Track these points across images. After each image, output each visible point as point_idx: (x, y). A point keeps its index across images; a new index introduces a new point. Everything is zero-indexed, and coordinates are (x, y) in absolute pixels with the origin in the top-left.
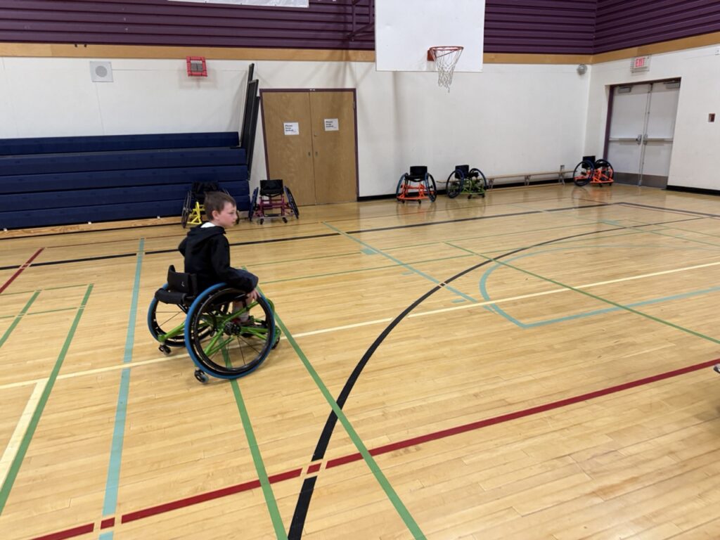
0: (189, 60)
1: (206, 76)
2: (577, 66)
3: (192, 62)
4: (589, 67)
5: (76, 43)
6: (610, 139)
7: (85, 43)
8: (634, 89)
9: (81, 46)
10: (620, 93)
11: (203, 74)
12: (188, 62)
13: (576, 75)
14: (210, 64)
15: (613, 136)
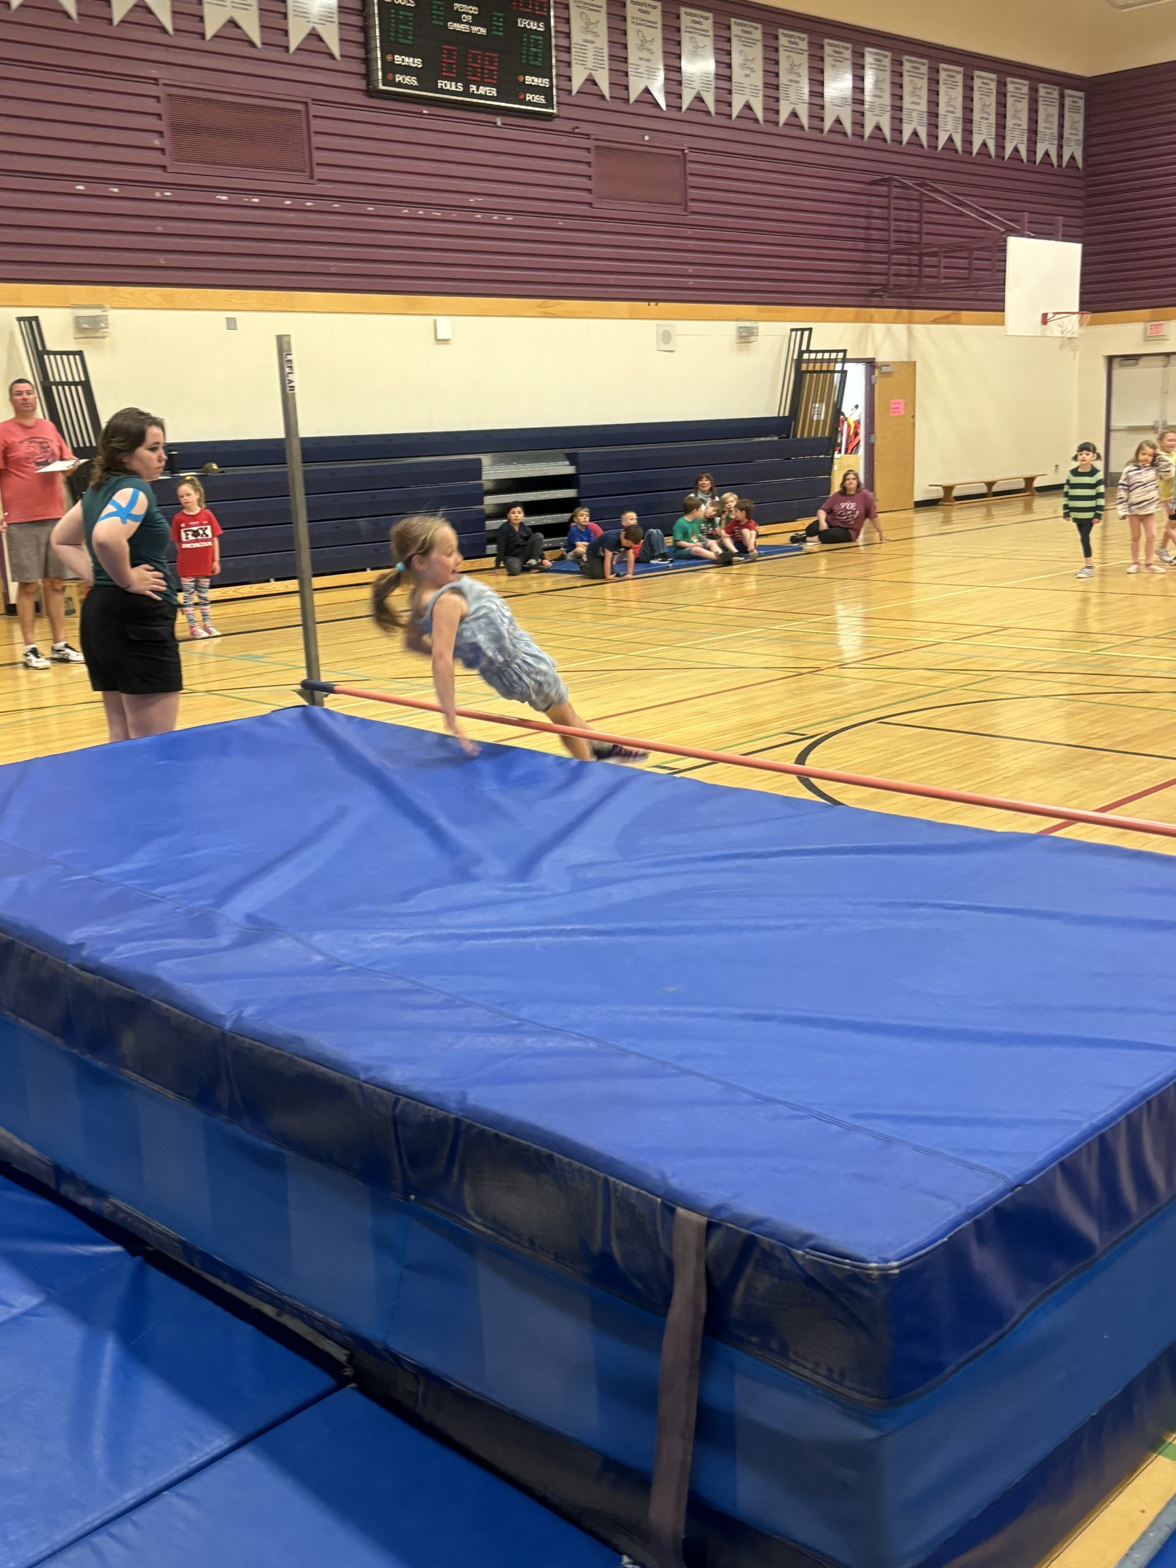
0: (738, 321)
1: (752, 341)
3: (742, 324)
5: (649, 301)
6: (1112, 428)
8: (1142, 362)
9: (653, 304)
10: (1122, 366)
12: (737, 324)
14: (756, 327)
15: (1114, 424)
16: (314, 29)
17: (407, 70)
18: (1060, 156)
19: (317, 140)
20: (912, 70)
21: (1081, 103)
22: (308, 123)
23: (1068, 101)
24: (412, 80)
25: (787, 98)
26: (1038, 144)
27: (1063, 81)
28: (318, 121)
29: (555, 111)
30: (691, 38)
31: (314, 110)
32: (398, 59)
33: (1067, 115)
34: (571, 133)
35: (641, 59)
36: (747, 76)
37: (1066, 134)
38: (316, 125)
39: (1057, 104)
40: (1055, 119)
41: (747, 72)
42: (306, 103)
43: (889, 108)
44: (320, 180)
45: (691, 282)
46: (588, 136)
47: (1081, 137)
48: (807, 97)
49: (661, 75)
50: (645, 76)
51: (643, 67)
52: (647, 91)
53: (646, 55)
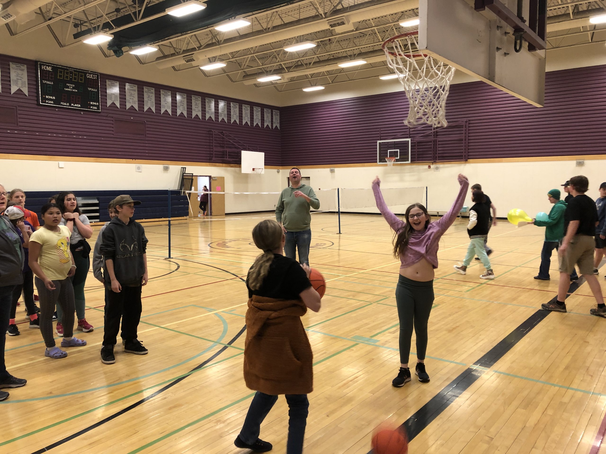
2: (277, 170)
4: (280, 170)
5: (133, 159)
7: (135, 159)
12: (164, 166)
13: (277, 173)
16: (19, 89)
17: (50, 100)
18: (272, 126)
19: (19, 116)
21: (279, 113)
22: (17, 111)
23: (274, 113)
24: (52, 102)
25: (180, 109)
26: (265, 123)
27: (272, 108)
28: (19, 111)
29: (100, 111)
30: (147, 94)
31: (18, 108)
32: (47, 97)
33: (274, 116)
34: (107, 116)
35: (130, 99)
36: (166, 103)
37: (274, 120)
38: (19, 112)
39: (270, 113)
40: (270, 117)
42: (16, 107)
43: (214, 113)
44: (20, 126)
46: (112, 117)
47: (279, 121)
48: (186, 109)
49: (137, 103)
50: (132, 103)
51: (131, 101)
52: (132, 106)
53: (132, 98)
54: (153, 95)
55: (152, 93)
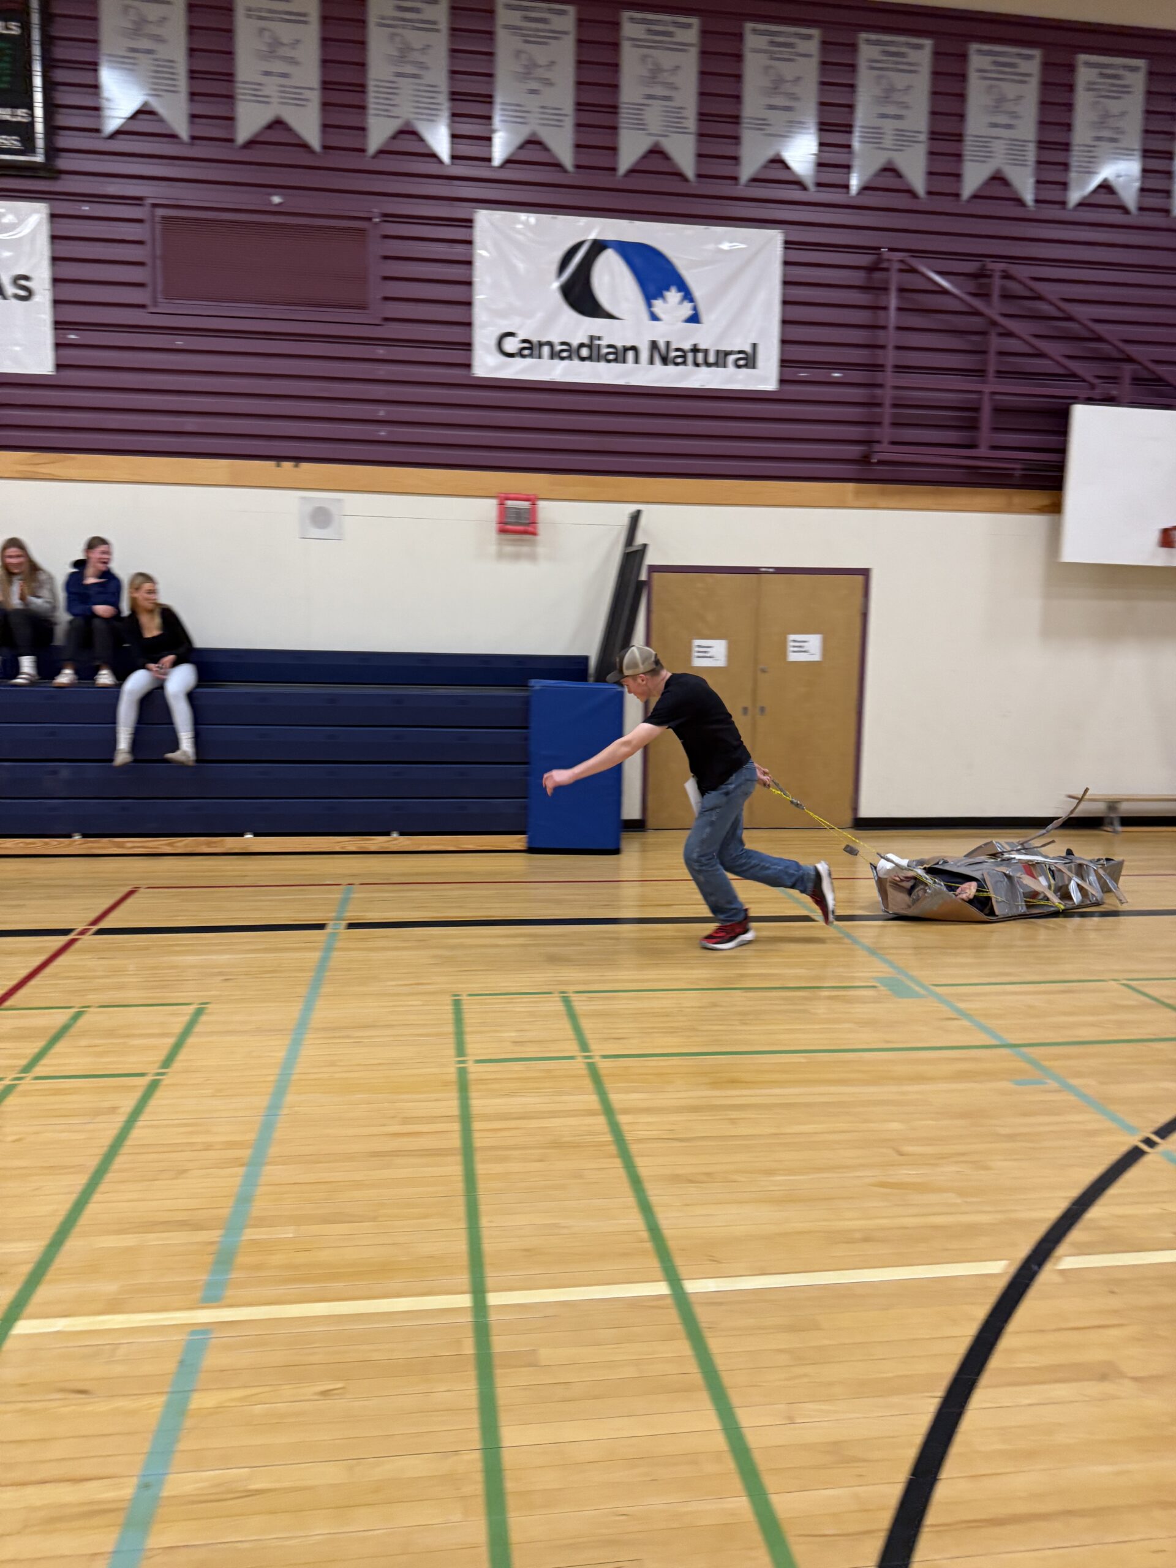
0: (503, 499)
1: (534, 534)
3: (510, 503)
5: (279, 458)
7: (298, 459)
9: (288, 465)
11: (530, 529)
12: (501, 504)
14: (547, 510)
20: (994, 68)
25: (641, 126)
29: (39, 160)
30: (393, 35)
35: (267, 73)
36: (533, 92)
41: (534, 85)
43: (923, 137)
45: (383, 433)
46: (137, 201)
48: (691, 123)
49: (314, 98)
50: (275, 100)
51: (271, 87)
52: (278, 124)
53: (278, 67)
54: (440, 43)
55: (429, 26)
